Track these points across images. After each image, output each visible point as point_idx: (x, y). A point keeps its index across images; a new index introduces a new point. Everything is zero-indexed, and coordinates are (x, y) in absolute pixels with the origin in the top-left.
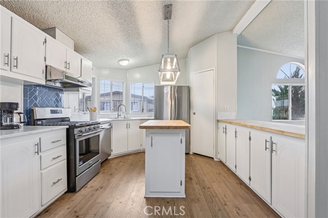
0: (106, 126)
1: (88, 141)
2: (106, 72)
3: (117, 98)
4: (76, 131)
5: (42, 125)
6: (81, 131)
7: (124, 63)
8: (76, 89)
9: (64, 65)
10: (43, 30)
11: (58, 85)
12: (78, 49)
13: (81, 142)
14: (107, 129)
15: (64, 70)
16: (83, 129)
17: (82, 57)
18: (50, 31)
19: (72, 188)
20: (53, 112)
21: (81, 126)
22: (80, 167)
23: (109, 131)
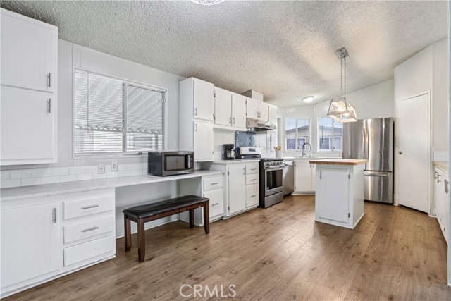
0: (290, 163)
1: (274, 172)
2: (292, 110)
3: (302, 134)
4: (265, 164)
5: (244, 159)
6: (268, 165)
7: (309, 100)
8: (264, 131)
9: (256, 115)
10: (242, 94)
11: (253, 130)
12: (266, 99)
13: (268, 172)
14: (290, 166)
15: (257, 118)
16: (270, 163)
17: (269, 105)
18: (248, 93)
19: (262, 205)
20: (250, 150)
21: (268, 161)
22: (268, 191)
23: (292, 168)
